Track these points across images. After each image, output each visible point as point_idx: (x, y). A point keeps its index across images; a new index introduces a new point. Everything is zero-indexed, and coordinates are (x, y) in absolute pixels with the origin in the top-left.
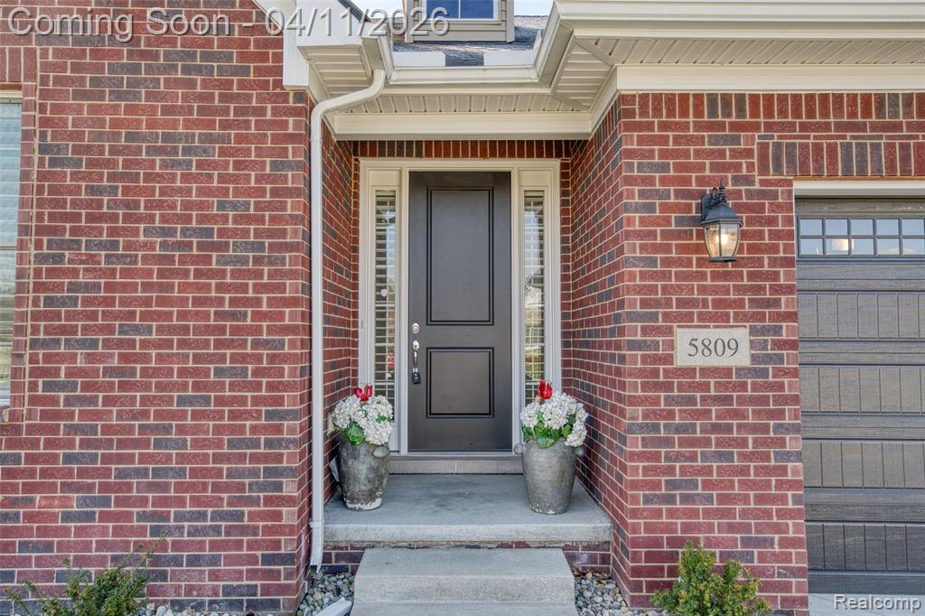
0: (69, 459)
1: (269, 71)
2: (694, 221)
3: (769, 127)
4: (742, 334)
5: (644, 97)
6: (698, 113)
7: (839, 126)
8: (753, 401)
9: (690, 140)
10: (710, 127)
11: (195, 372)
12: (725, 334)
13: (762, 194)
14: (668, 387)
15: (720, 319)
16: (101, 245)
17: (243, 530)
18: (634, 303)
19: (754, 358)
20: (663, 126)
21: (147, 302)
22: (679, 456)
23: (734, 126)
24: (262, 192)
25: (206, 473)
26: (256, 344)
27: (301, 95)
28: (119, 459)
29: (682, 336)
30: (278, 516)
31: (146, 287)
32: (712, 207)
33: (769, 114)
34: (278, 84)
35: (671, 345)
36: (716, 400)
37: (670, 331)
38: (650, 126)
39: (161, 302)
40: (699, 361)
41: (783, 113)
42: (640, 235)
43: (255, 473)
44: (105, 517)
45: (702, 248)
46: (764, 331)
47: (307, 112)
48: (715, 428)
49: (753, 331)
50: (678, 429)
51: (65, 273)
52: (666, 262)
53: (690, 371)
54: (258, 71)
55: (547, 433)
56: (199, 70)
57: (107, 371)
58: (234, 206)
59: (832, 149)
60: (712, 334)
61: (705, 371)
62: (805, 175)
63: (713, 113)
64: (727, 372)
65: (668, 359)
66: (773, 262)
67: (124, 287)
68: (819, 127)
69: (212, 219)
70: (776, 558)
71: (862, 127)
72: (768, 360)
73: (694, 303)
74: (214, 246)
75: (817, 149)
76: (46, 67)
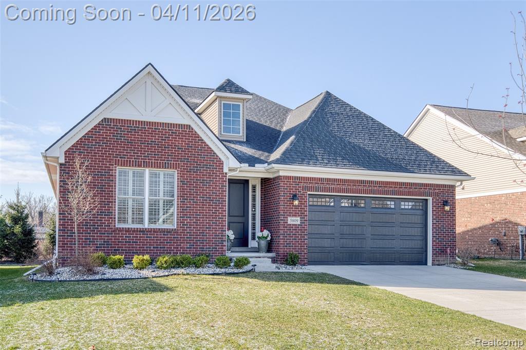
0: (187, 238)
1: (221, 169)
2: (291, 199)
3: (304, 183)
4: (299, 218)
5: (284, 176)
6: (293, 180)
7: (315, 183)
8: (300, 230)
9: (291, 184)
10: (295, 182)
11: (209, 223)
12: (296, 218)
13: (303, 194)
14: (287, 227)
15: (295, 216)
16: (192, 200)
17: (217, 251)
18: (282, 212)
19: (300, 223)
20: (287, 182)
21: (200, 210)
22: (288, 239)
23: (298, 182)
24: (219, 191)
25: (211, 241)
26: (219, 218)
27: (226, 174)
28: (196, 238)
29: (289, 218)
31: (200, 207)
32: (294, 197)
33: (304, 180)
34: (222, 171)
35: (287, 220)
36: (294, 230)
37: (287, 218)
38: (285, 181)
39: (202, 210)
40: (292, 223)
41: (306, 180)
42: (283, 201)
43: (219, 241)
44: (194, 248)
45: (293, 203)
46: (302, 218)
48: (294, 234)
49: (301, 218)
50: (288, 234)
51: (185, 204)
52: (287, 206)
53: (290, 225)
54: (219, 169)
55: (264, 237)
56: (208, 168)
57: (193, 222)
58: (215, 193)
59: (314, 187)
60: (294, 218)
61: (293, 225)
62: (309, 191)
63: (295, 180)
64: (296, 225)
65: (287, 223)
66: (304, 206)
67: (196, 207)
68: (312, 183)
69: (211, 195)
70: (303, 256)
71: (318, 183)
72: (303, 223)
73: (291, 213)
74: (211, 200)
75: (311, 187)
76: (181, 166)
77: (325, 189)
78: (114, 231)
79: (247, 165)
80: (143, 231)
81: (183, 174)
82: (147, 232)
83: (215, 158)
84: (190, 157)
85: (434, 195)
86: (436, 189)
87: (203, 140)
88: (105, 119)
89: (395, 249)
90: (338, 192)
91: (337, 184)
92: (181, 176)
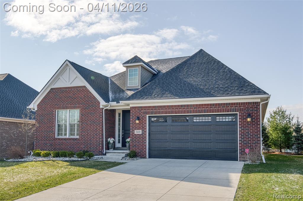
0: (83, 142)
1: (99, 106)
3: (144, 110)
4: (141, 131)
5: (132, 107)
7: (151, 109)
8: (142, 137)
9: (137, 111)
10: (138, 110)
11: (93, 135)
12: (139, 131)
13: (143, 116)
14: (134, 136)
15: (139, 129)
16: (86, 123)
17: (97, 149)
18: (131, 128)
19: (142, 133)
21: (89, 128)
22: (135, 143)
23: (141, 110)
24: (98, 118)
25: (94, 144)
26: (98, 132)
27: (102, 108)
28: (87, 142)
29: (135, 131)
30: (100, 148)
33: (144, 108)
35: (134, 132)
36: (138, 137)
37: (134, 130)
38: (133, 110)
40: (137, 133)
41: (146, 108)
42: (132, 121)
44: (86, 148)
46: (143, 130)
47: (103, 110)
48: (138, 140)
50: (135, 140)
51: (83, 126)
52: (134, 124)
56: (93, 106)
57: (86, 135)
58: (96, 119)
59: (150, 112)
60: (138, 131)
61: (137, 134)
62: (148, 114)
63: (139, 108)
64: (139, 134)
65: (134, 133)
67: (87, 127)
68: (149, 109)
69: (94, 120)
70: (143, 153)
71: (153, 109)
72: (143, 133)
73: (137, 128)
74: (95, 123)
75: (149, 112)
76: (81, 107)
77: (157, 112)
78: (54, 140)
79: (116, 102)
80: (65, 139)
81: (82, 111)
82: (67, 139)
83: (96, 101)
84: (85, 102)
85: (240, 110)
86: (241, 106)
87: (91, 93)
88: (52, 88)
89: (212, 149)
90: (165, 114)
91: (165, 109)
92: (81, 112)
